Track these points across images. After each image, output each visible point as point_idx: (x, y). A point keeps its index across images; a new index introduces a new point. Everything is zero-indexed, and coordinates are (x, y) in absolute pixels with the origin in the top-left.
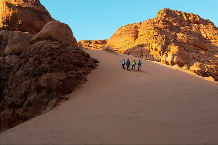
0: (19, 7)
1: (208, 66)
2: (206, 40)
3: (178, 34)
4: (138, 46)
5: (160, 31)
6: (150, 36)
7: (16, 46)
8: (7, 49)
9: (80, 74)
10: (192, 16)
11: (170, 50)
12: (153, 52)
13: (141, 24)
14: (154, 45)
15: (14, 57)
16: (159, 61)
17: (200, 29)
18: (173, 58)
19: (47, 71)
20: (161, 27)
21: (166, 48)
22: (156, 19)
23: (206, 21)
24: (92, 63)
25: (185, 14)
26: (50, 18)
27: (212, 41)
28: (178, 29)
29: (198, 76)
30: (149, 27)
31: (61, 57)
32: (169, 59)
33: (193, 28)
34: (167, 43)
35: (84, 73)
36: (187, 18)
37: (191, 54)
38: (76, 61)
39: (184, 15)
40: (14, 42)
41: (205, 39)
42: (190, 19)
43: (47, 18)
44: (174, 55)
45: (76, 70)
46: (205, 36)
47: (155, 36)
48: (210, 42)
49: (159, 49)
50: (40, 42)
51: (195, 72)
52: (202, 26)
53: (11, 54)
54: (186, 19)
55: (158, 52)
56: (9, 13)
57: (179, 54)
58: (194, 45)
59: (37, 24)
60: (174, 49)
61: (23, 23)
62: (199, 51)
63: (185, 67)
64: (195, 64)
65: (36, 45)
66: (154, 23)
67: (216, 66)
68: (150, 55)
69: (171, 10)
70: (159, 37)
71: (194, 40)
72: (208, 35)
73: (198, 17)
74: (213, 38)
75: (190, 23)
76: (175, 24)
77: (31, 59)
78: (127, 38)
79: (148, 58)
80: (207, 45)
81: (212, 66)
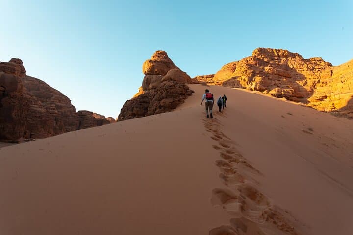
0: (156, 61)
1: (286, 90)
2: (293, 70)
3: (266, 68)
4: (233, 78)
5: (250, 66)
6: (241, 71)
7: (154, 84)
8: (150, 86)
9: (181, 99)
10: (282, 52)
11: (255, 81)
12: (242, 83)
13: (238, 61)
14: (243, 77)
15: (154, 90)
16: (245, 88)
17: (288, 61)
18: (256, 86)
19: (164, 98)
20: (252, 63)
21: (252, 79)
22: (249, 57)
23: (295, 54)
24: (189, 93)
25: (276, 50)
26: (174, 66)
27: (297, 70)
28: (267, 64)
29: (273, 98)
30: (243, 64)
31: (171, 91)
32: (253, 87)
33: (282, 61)
34: (254, 75)
35: (184, 98)
36: (278, 53)
37: (273, 82)
38: (180, 92)
39: (275, 52)
40: (153, 82)
41: (291, 69)
42: (280, 54)
43: (171, 66)
44: (257, 84)
45: (179, 97)
46: (291, 67)
47: (245, 71)
48: (296, 71)
49: (247, 80)
50: (165, 82)
51: (272, 95)
52: (290, 59)
53: (152, 88)
54: (276, 55)
55: (246, 82)
56: (150, 65)
57: (261, 83)
58: (278, 75)
59: (166, 70)
60: (258, 79)
61: (158, 70)
62: (281, 79)
63: (265, 91)
64: (274, 89)
65: (163, 84)
66: (247, 61)
67: (293, 90)
68: (240, 85)
69: (264, 49)
70: (248, 72)
71: (279, 71)
72: (295, 66)
73: (287, 52)
74: (298, 67)
75: (280, 57)
76: (265, 60)
77: (159, 92)
78: (228, 73)
79: (238, 86)
80: (292, 74)
81: (289, 90)
